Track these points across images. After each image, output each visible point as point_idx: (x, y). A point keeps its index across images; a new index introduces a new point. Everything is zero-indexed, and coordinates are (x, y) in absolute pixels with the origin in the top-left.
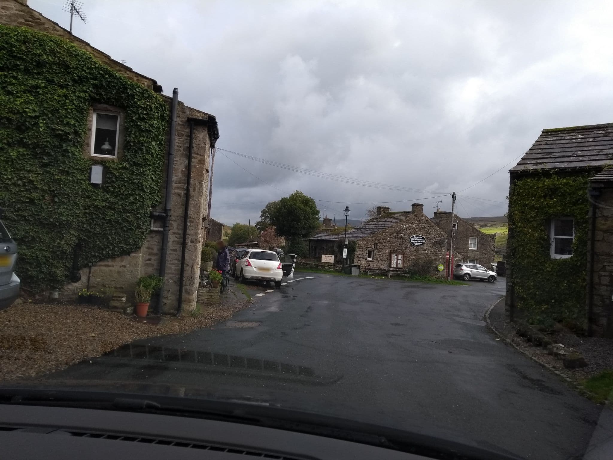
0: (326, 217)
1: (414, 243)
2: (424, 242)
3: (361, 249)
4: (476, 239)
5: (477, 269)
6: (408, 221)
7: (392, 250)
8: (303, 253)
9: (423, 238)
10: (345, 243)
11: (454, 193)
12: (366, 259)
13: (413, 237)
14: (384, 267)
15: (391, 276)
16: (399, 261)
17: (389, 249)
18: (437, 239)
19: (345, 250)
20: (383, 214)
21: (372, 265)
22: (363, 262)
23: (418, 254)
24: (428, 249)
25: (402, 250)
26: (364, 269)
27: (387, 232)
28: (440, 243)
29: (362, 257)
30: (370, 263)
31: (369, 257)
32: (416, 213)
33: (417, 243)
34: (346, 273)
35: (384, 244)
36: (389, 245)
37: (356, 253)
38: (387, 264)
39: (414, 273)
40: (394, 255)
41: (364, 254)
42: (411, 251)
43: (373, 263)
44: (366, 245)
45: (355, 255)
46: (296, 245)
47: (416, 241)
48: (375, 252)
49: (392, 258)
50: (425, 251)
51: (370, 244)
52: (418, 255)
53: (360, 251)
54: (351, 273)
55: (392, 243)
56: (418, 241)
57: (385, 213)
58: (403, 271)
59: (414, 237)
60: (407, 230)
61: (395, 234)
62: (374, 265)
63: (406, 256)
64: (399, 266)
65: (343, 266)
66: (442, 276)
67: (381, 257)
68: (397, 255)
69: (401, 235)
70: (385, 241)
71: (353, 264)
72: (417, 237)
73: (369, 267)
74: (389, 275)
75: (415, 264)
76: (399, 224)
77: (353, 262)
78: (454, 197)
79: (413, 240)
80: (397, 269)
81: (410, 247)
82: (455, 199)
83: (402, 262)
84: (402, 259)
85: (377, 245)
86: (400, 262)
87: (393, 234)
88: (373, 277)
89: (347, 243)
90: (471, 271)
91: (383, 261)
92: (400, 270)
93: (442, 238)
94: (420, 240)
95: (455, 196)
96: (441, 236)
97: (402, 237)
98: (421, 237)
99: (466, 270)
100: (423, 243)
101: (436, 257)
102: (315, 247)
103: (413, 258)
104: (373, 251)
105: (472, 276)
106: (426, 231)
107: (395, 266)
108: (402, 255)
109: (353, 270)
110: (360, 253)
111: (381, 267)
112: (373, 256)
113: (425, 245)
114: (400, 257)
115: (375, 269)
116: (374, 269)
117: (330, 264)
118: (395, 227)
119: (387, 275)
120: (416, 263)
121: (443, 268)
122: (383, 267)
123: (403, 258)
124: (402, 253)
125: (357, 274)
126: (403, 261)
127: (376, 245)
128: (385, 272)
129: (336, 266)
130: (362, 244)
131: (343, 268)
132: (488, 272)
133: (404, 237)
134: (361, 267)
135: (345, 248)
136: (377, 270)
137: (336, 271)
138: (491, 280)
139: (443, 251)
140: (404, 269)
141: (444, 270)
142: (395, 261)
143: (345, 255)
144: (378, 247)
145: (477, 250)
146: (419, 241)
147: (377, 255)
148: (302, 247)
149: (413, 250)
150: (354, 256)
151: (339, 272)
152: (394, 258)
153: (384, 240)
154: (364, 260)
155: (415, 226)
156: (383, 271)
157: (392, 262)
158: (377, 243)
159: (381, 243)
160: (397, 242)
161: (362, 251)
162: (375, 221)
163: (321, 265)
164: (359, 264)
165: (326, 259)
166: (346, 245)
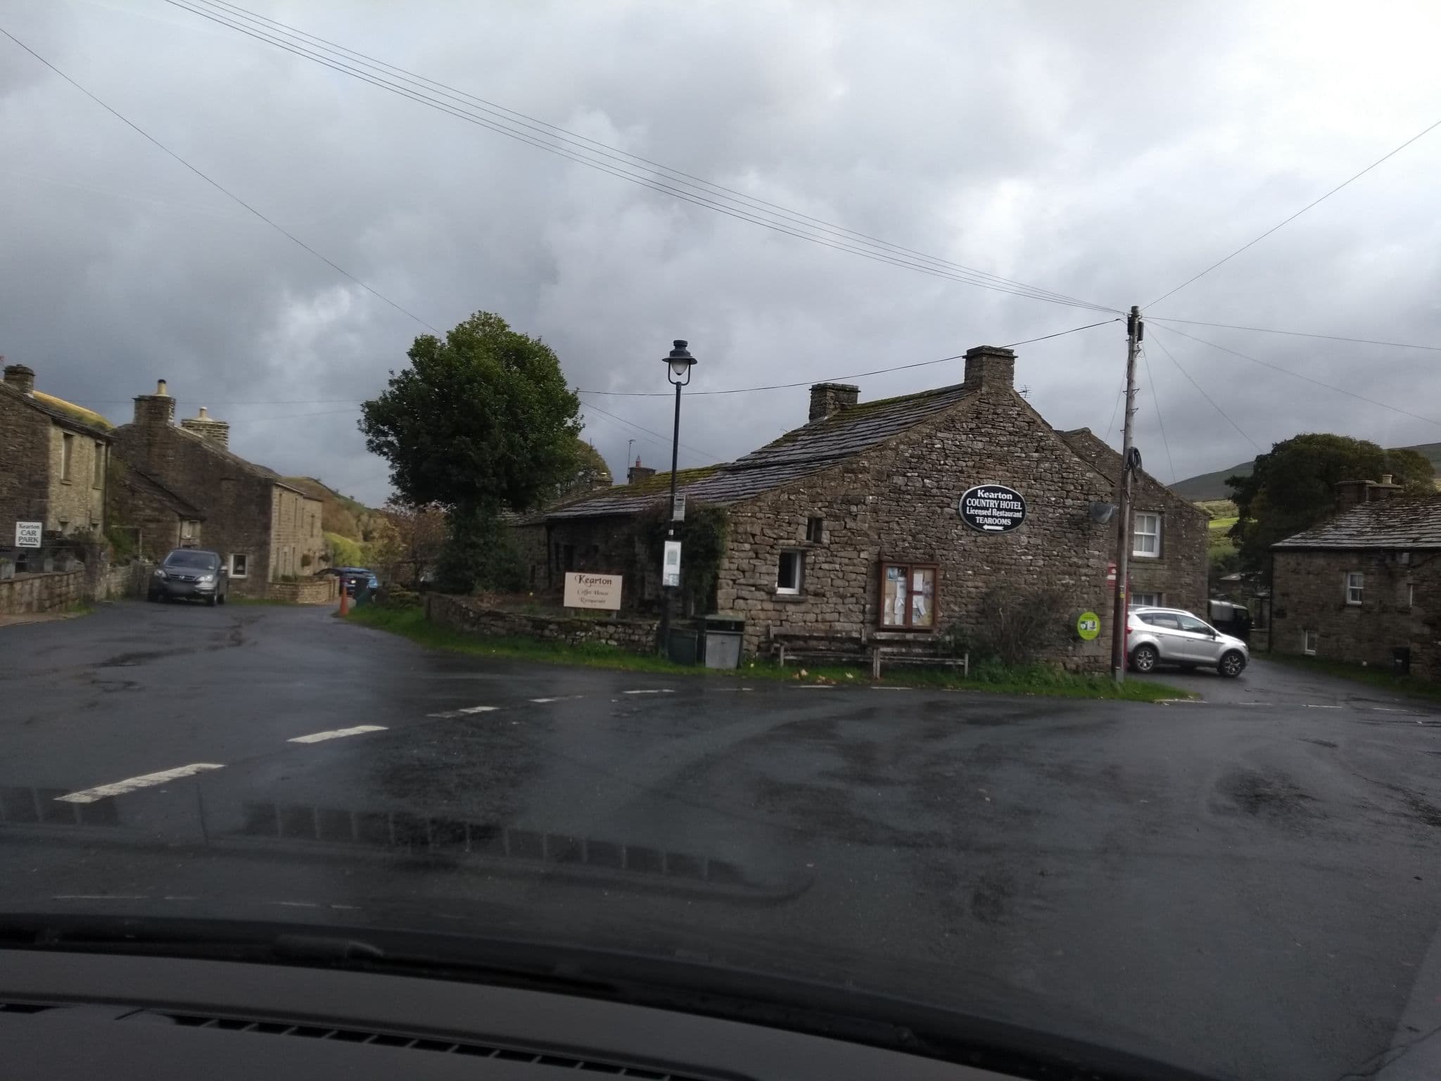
0: (638, 463)
1: (979, 520)
2: (1019, 515)
3: (747, 546)
4: (1154, 520)
5: (1180, 628)
6: (953, 421)
7: (886, 548)
8: (508, 571)
9: (1016, 498)
10: (672, 516)
11: (1134, 309)
12: (772, 593)
13: (973, 495)
14: (850, 626)
15: (884, 668)
16: (915, 598)
17: (873, 543)
18: (1069, 502)
19: (673, 549)
20: (835, 413)
21: (800, 619)
22: (757, 605)
23: (996, 566)
24: (1036, 546)
25: (928, 550)
26: (763, 639)
27: (865, 470)
28: (1083, 520)
29: (751, 581)
30: (790, 608)
31: (786, 581)
32: (984, 390)
33: (990, 520)
34: (676, 658)
35: (850, 524)
36: (870, 527)
37: (725, 563)
38: (864, 612)
39: (981, 654)
40: (892, 572)
41: (764, 569)
42: (965, 552)
43: (803, 608)
44: (771, 527)
45: (722, 574)
46: (474, 538)
47: (984, 512)
48: (810, 559)
49: (888, 585)
50: (1025, 554)
51: (789, 524)
52: (997, 571)
53: (742, 555)
54: (700, 655)
55: (883, 517)
56: (995, 513)
57: (843, 408)
58: (932, 645)
59: (980, 493)
60: (949, 462)
61: (899, 480)
62: (811, 617)
63: (945, 578)
64: (915, 621)
65: (664, 623)
66: (1093, 664)
67: (838, 582)
68: (906, 572)
69: (924, 486)
70: (854, 508)
71: (710, 617)
72: (992, 495)
73: (786, 629)
74: (877, 665)
75: (982, 612)
76: (914, 437)
77: (712, 606)
78: (1135, 327)
79: (976, 508)
80: (910, 636)
81: (960, 537)
82: (1140, 339)
83: (929, 601)
84: (928, 588)
85: (819, 529)
86: (919, 602)
87: (888, 476)
88: (804, 673)
89: (679, 515)
90: (1159, 636)
91: (847, 601)
92: (921, 638)
93: (1091, 498)
94: (1004, 505)
95: (1141, 325)
96: (1087, 489)
97: (926, 493)
98: (1007, 492)
99: (1141, 632)
100: (1016, 522)
101: (1067, 580)
102: (566, 547)
103: (973, 585)
104: (804, 554)
105: (1163, 653)
106: (1029, 466)
107: (899, 621)
108: (929, 574)
109: (712, 642)
110: (744, 564)
111: (838, 626)
112: (803, 576)
113: (1023, 527)
114: (919, 582)
115: (811, 638)
116: (805, 639)
117: (601, 618)
118: (895, 449)
119: (866, 666)
120: (987, 607)
121: (1096, 630)
122: (848, 626)
123: (934, 587)
124: (929, 563)
125: (731, 663)
126: (933, 597)
127: (815, 525)
128: (854, 652)
129: (629, 626)
130: (753, 521)
131: (662, 636)
132: (1218, 639)
133: (934, 491)
134: (749, 629)
135: (675, 539)
136: (821, 639)
137: (631, 648)
138: (1231, 668)
139: (1093, 556)
140: (936, 633)
141: (1101, 635)
142: (900, 602)
143: (671, 572)
144: (825, 537)
145: (1161, 557)
146: (999, 509)
147: (821, 574)
148: (503, 546)
149: (976, 550)
150: (716, 577)
151: (644, 654)
152: (895, 585)
153: (849, 502)
154: (762, 595)
155: (980, 445)
156: (848, 646)
157: (888, 602)
158: (819, 520)
159: (836, 518)
160: (907, 514)
161: (752, 554)
162: (805, 438)
163: (559, 624)
164: (741, 617)
165: (586, 592)
166: (677, 525)
